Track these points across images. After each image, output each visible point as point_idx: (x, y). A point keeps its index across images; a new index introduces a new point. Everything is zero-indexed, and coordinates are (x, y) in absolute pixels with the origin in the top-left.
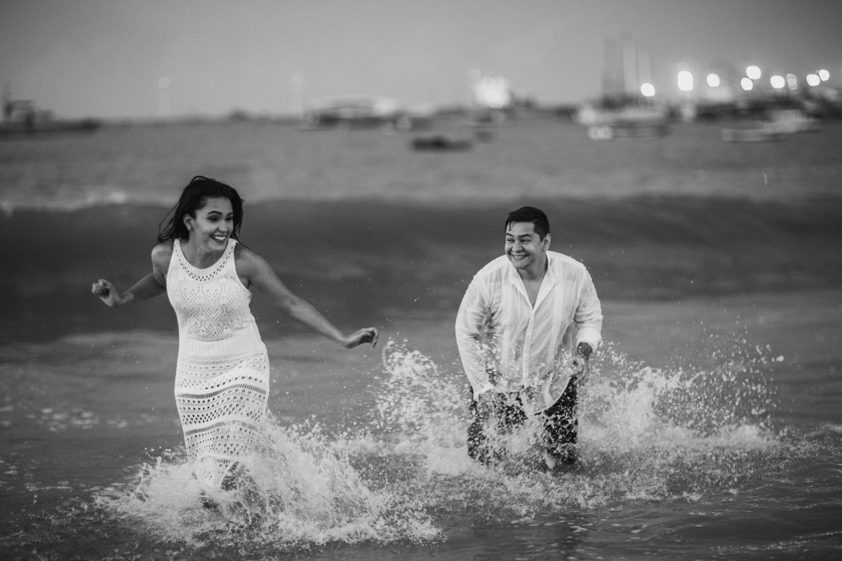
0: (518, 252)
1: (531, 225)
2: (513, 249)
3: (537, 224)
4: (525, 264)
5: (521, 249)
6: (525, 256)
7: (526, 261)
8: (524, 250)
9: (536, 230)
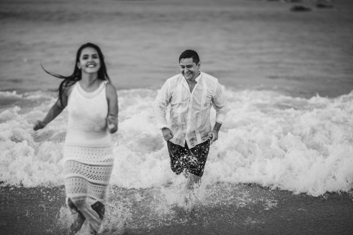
0: (187, 72)
1: (191, 59)
2: (185, 71)
3: (194, 58)
4: (191, 77)
5: (188, 71)
6: (191, 73)
7: (191, 76)
8: (190, 71)
9: (194, 61)
